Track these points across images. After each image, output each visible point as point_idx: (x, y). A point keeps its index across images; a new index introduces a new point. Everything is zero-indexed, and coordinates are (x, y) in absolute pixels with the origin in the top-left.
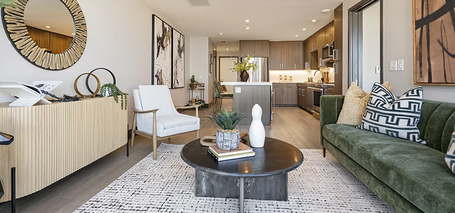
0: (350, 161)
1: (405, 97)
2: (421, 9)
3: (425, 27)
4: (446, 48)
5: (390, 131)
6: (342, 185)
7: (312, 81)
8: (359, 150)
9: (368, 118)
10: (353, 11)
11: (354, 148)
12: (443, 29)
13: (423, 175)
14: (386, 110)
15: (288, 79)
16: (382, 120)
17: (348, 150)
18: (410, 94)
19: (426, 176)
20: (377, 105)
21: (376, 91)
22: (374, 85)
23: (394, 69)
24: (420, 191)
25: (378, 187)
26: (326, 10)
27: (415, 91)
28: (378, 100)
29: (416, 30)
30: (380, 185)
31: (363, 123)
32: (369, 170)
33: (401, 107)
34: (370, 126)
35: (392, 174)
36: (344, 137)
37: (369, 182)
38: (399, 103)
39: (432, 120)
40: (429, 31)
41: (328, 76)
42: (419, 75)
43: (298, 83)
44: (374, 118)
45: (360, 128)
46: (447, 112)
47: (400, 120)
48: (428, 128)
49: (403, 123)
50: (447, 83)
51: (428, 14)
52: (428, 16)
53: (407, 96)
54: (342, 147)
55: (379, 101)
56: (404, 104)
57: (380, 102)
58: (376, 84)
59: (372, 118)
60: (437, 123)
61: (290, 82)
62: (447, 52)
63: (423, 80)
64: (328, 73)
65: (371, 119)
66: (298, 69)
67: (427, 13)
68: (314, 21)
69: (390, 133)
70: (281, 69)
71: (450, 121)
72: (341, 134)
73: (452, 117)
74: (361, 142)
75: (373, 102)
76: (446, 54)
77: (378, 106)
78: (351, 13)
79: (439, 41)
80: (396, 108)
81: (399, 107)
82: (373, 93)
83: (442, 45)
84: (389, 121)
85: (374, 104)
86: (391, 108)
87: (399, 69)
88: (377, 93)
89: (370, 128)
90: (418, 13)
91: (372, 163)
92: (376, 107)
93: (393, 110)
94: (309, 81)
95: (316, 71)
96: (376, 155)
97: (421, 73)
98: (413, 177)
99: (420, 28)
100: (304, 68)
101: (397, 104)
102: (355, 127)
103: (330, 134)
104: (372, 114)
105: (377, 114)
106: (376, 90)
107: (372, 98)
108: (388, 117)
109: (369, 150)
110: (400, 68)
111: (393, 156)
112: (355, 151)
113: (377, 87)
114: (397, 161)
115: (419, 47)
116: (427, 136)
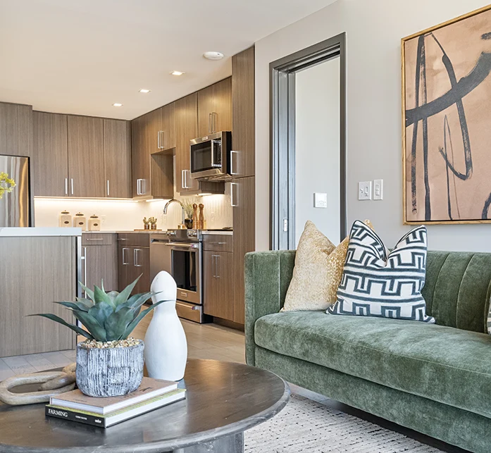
0: (332, 378)
1: (404, 244)
2: (414, 91)
3: (420, 122)
4: (451, 162)
5: (388, 308)
6: (319, 431)
7: (154, 227)
8: (355, 349)
9: (350, 289)
10: (279, 70)
11: (344, 347)
12: (447, 131)
13: (471, 358)
14: (382, 270)
15: (86, 223)
16: (376, 290)
17: (331, 354)
18: (411, 239)
19: (475, 358)
20: (366, 263)
21: (360, 237)
22: (354, 225)
23: (367, 198)
24: (474, 383)
25: (395, 406)
26: (215, 54)
27: (417, 233)
28: (365, 253)
29: (406, 126)
30: (400, 401)
31: (342, 301)
32: (381, 379)
33: (403, 262)
34: (355, 305)
35: (427, 373)
36: (318, 332)
37: (377, 404)
38: (399, 256)
39: (441, 281)
40: (426, 132)
41: (201, 214)
42: (410, 207)
43: (117, 234)
44: (362, 287)
45: (334, 313)
46: (460, 266)
47: (403, 285)
48: (437, 295)
49: (406, 291)
50: (452, 220)
51: (426, 102)
52: (426, 105)
53: (408, 242)
54: (315, 353)
55: (367, 255)
56: (406, 257)
57: (369, 257)
58: (357, 223)
59: (359, 288)
60: (448, 284)
61: (94, 230)
62: (453, 170)
63: (417, 216)
64: (201, 207)
65: (356, 290)
66: (116, 194)
67: (424, 100)
68: (177, 73)
69: (387, 311)
70: (69, 195)
71: (466, 278)
72: (308, 327)
73: (467, 272)
74: (353, 333)
75: (357, 256)
76: (450, 172)
77: (369, 265)
78: (275, 72)
79: (441, 151)
80: (396, 266)
81: (400, 264)
82: (353, 241)
83: (445, 157)
84: (387, 290)
85: (360, 262)
86: (389, 266)
87: (375, 198)
88: (361, 240)
89: (354, 309)
90: (410, 96)
91: (386, 366)
92: (365, 267)
93: (393, 269)
94: (147, 227)
95: (168, 201)
96: (391, 348)
97: (414, 203)
98: (461, 366)
99: (413, 124)
100: (132, 193)
101: (396, 257)
102: (324, 311)
103: (279, 335)
104: (357, 280)
105: (367, 279)
106: (358, 235)
107: (354, 250)
108: (385, 283)
109: (375, 344)
110: (377, 195)
111: (418, 343)
112: (348, 353)
113: (360, 229)
114: (428, 349)
115: (410, 159)
116: (437, 308)
